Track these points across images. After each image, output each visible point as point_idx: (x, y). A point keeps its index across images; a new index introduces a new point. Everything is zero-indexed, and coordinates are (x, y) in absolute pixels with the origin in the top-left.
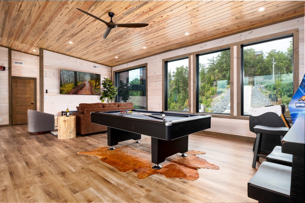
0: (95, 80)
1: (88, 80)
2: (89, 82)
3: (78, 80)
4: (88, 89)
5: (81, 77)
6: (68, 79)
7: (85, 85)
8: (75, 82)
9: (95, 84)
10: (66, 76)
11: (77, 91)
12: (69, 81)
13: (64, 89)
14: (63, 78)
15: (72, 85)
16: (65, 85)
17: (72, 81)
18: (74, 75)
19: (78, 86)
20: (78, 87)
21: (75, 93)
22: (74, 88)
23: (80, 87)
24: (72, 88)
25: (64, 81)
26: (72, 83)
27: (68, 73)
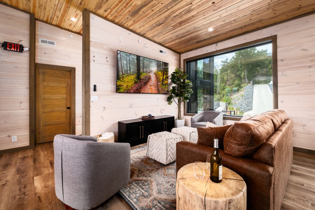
0: (162, 72)
1: (154, 72)
2: (155, 73)
3: (141, 71)
4: (154, 85)
5: (145, 65)
6: (129, 68)
7: (150, 78)
8: (137, 73)
9: (162, 78)
10: (125, 62)
11: (140, 88)
12: (129, 71)
13: (122, 83)
14: (122, 65)
15: (133, 77)
16: (123, 77)
17: (133, 72)
18: (136, 61)
19: (141, 79)
20: (142, 81)
21: (137, 90)
22: (135, 83)
23: (145, 81)
24: (133, 83)
25: (122, 71)
26: (133, 74)
27: (128, 58)
